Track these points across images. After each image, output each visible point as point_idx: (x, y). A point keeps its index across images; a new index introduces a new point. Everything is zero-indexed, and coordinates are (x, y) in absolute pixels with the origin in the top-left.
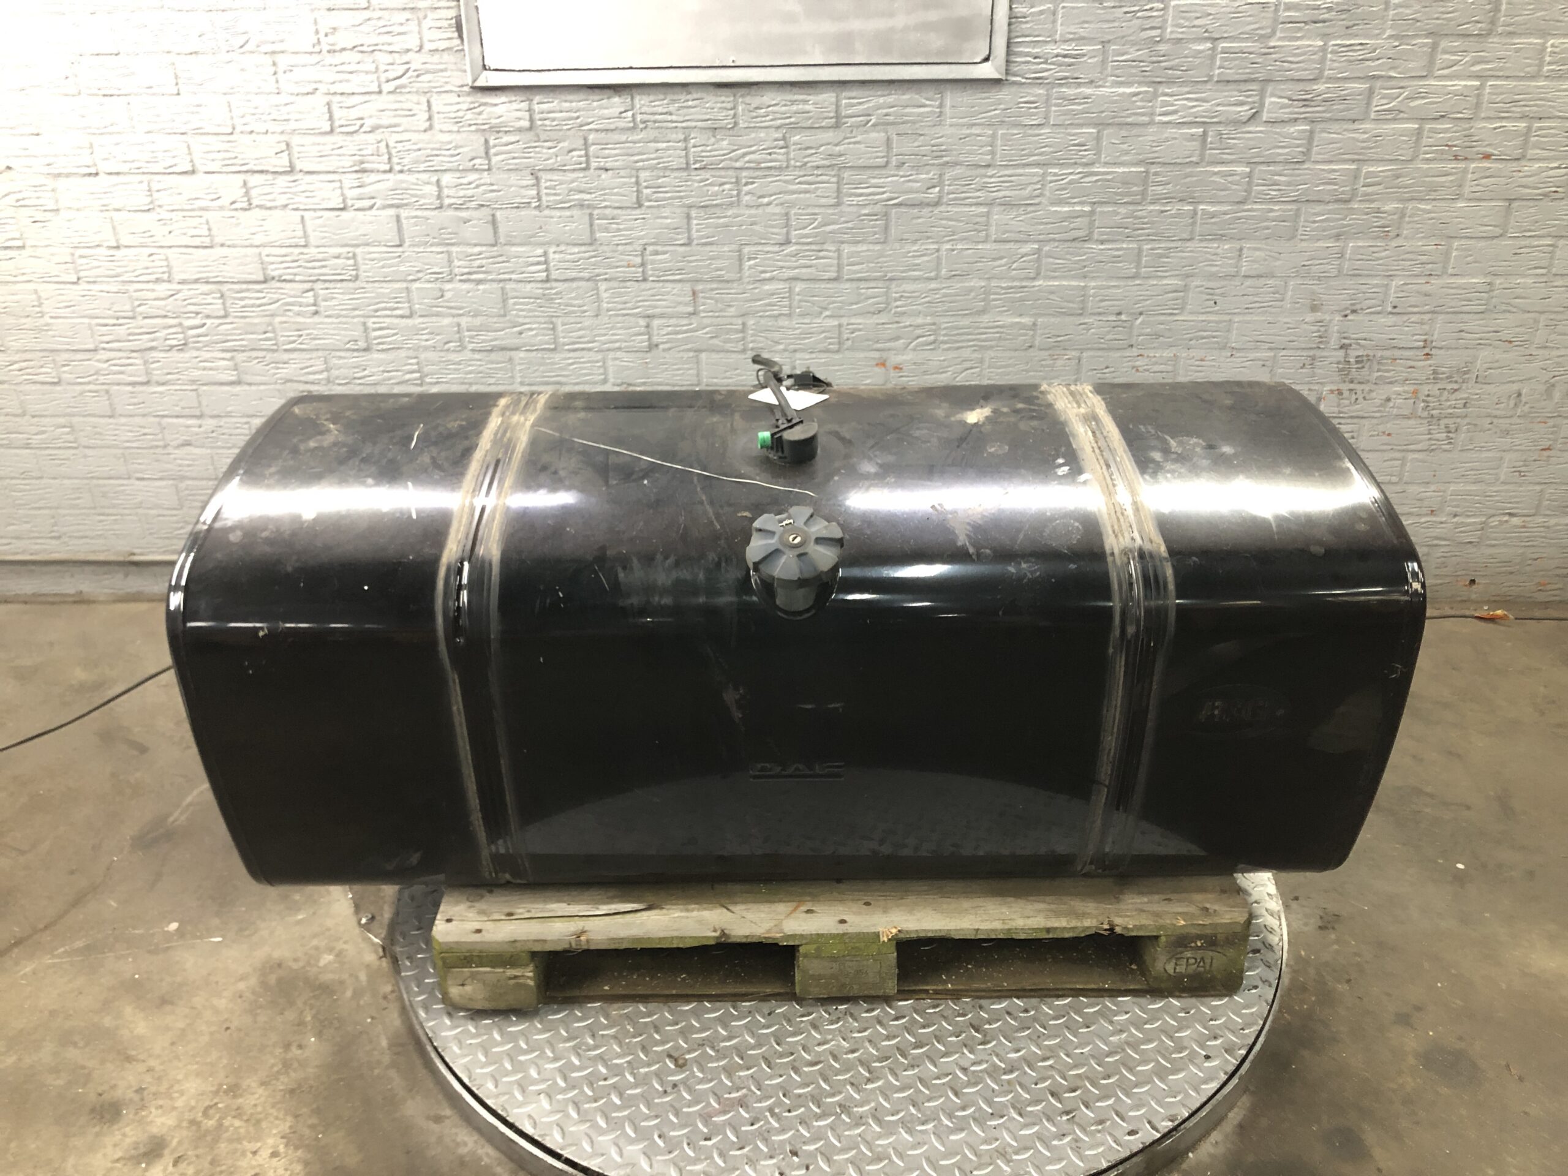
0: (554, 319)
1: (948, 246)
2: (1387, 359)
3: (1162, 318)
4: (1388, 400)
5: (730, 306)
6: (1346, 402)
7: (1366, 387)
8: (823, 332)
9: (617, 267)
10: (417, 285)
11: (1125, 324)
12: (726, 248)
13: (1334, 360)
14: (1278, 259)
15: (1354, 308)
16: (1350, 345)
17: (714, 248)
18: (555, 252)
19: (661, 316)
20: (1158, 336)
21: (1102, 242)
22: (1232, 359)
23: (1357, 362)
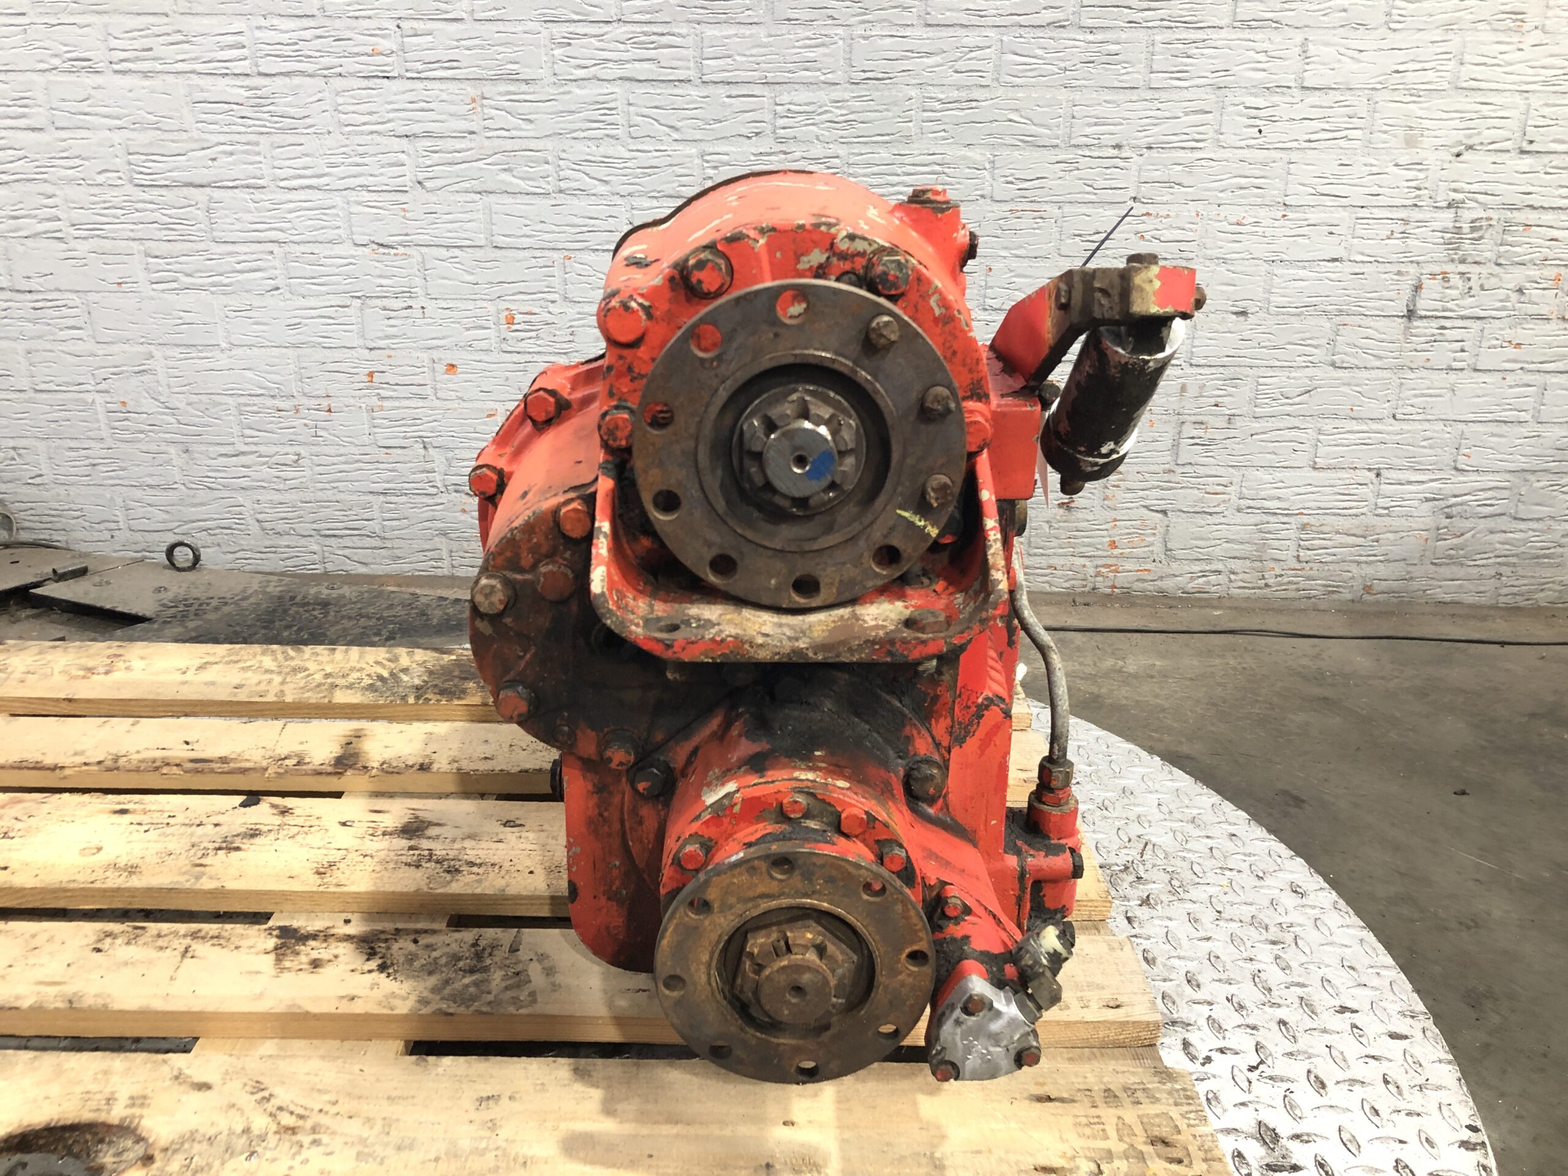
0: (262, 139)
1: (859, 31)
2: (1517, 225)
3: (1181, 154)
4: (1520, 291)
5: (530, 121)
6: (1454, 293)
7: (1483, 270)
8: (670, 165)
9: (358, 54)
10: (51, 77)
11: (1121, 164)
12: (519, 28)
13: (1438, 225)
14: (1359, 61)
15: (1470, 142)
16: (1463, 202)
17: (500, 26)
18: (259, 28)
19: (428, 135)
20: (1171, 183)
21: (1091, 30)
22: (1281, 222)
23: (1473, 229)
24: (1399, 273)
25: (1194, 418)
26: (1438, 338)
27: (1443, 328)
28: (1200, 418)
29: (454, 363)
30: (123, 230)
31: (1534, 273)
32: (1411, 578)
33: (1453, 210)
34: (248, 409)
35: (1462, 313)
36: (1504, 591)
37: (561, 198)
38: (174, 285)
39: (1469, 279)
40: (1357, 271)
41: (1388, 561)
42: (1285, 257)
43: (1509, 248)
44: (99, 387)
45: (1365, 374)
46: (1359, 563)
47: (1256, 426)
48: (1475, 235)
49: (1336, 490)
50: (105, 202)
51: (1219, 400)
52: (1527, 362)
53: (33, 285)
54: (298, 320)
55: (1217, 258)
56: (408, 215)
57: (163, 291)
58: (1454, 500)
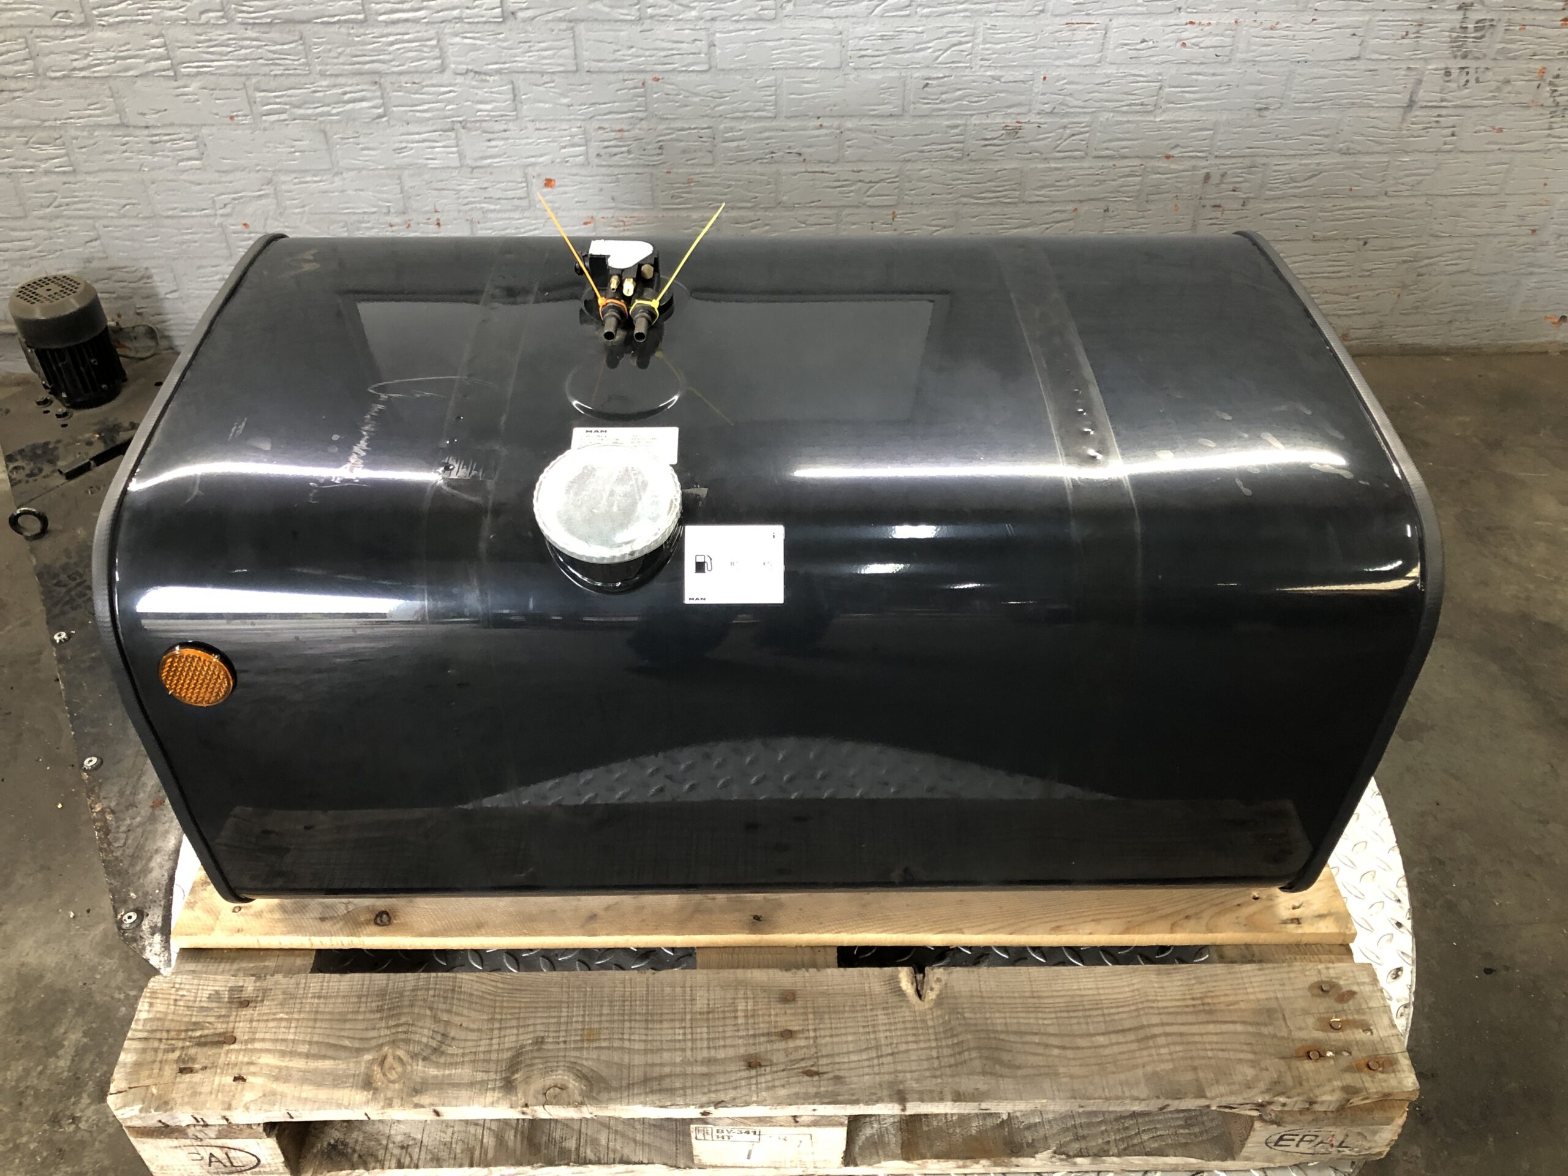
24: (1409, 68)
25: (1213, 203)
26: (1434, 125)
27: (1439, 116)
28: (1218, 202)
29: (552, 177)
30: (232, 65)
31: (1523, 65)
32: (1381, 327)
33: (1461, 13)
34: (364, 225)
35: (1458, 103)
36: (1459, 332)
37: (647, 24)
38: (283, 116)
39: (1468, 73)
40: (1372, 68)
41: (1364, 313)
42: (1308, 57)
43: (1502, 45)
44: (221, 212)
45: (1368, 159)
46: (1339, 316)
47: (1269, 206)
48: (1478, 34)
49: (1328, 257)
50: (210, 40)
51: (1238, 185)
52: (1505, 144)
53: (151, 119)
54: (404, 145)
55: (1249, 61)
56: (505, 44)
57: (274, 122)
58: (1426, 261)
